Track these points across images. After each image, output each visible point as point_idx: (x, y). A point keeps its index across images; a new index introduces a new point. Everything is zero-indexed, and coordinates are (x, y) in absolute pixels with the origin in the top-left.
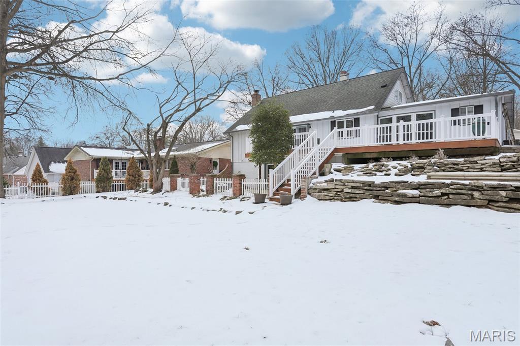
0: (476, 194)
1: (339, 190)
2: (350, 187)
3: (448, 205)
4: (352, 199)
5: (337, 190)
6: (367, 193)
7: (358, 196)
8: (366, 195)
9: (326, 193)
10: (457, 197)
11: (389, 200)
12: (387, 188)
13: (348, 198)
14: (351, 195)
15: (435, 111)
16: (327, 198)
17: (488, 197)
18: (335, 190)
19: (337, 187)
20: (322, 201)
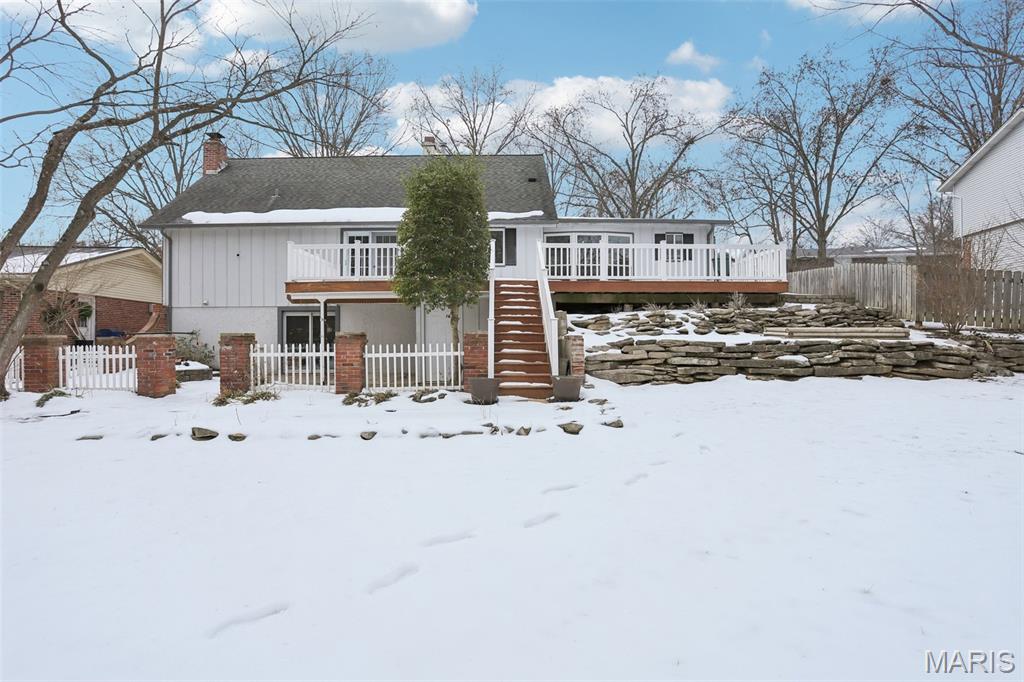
0: (880, 357)
1: (658, 362)
2: (684, 354)
3: (856, 375)
4: (698, 377)
5: (654, 362)
6: (726, 364)
7: (710, 371)
8: (725, 368)
9: (632, 369)
10: (861, 362)
11: (770, 375)
12: (753, 353)
13: (692, 376)
14: (698, 370)
15: (633, 234)
16: (643, 378)
17: (894, 361)
18: (649, 361)
19: (652, 355)
20: (631, 388)
